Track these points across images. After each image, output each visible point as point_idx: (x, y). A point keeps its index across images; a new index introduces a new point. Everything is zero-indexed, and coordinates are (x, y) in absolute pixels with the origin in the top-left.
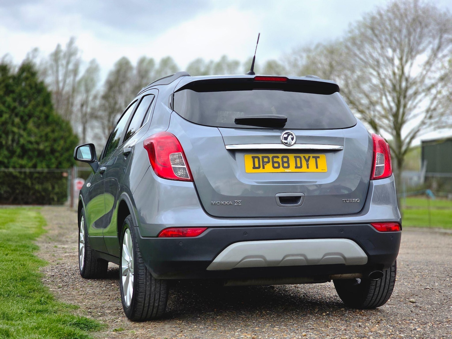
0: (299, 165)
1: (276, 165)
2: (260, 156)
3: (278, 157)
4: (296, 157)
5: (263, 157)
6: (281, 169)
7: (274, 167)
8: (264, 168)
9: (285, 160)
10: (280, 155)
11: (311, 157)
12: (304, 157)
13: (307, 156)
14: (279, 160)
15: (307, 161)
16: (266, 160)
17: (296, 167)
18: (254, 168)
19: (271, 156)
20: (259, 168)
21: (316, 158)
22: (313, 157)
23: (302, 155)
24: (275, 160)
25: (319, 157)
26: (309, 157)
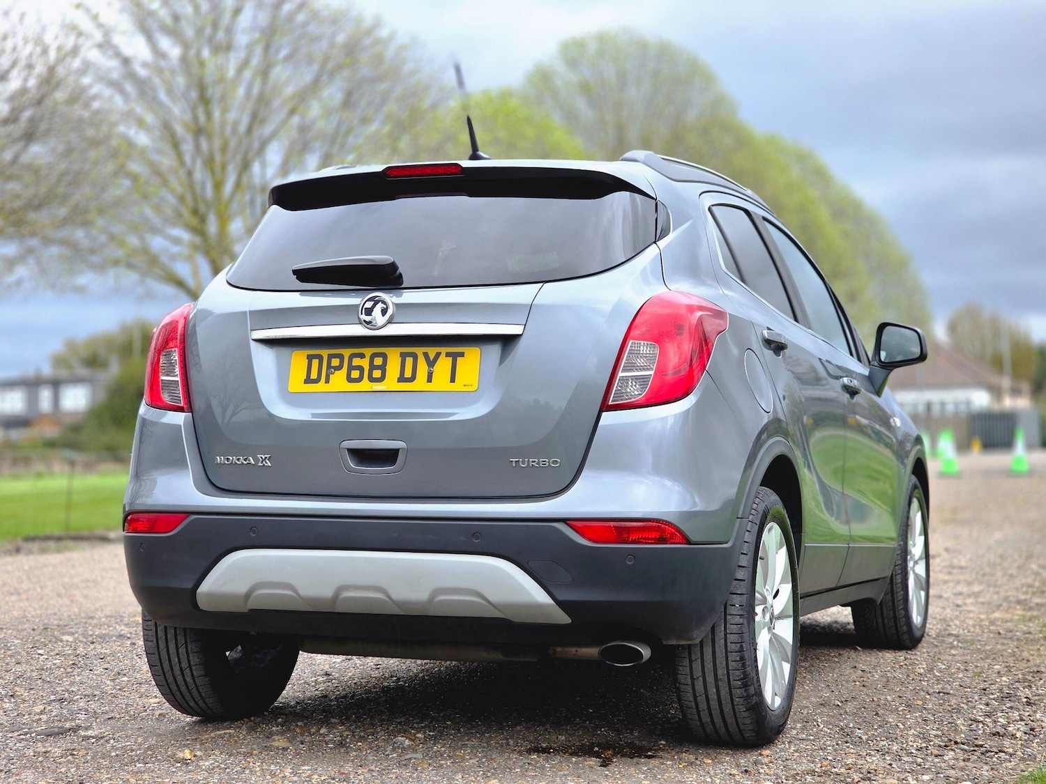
0: (408, 374)
1: (355, 374)
2: (325, 353)
3: (362, 356)
4: (404, 356)
5: (330, 357)
6: (365, 385)
7: (350, 380)
8: (327, 381)
9: (378, 361)
10: (368, 352)
11: (443, 355)
12: (426, 355)
13: (432, 352)
14: (365, 363)
15: (431, 363)
16: (335, 362)
17: (402, 379)
18: (308, 380)
19: (347, 352)
20: (317, 381)
21: (455, 357)
22: (448, 355)
23: (419, 351)
24: (356, 362)
25: (462, 355)
26: (438, 355)
